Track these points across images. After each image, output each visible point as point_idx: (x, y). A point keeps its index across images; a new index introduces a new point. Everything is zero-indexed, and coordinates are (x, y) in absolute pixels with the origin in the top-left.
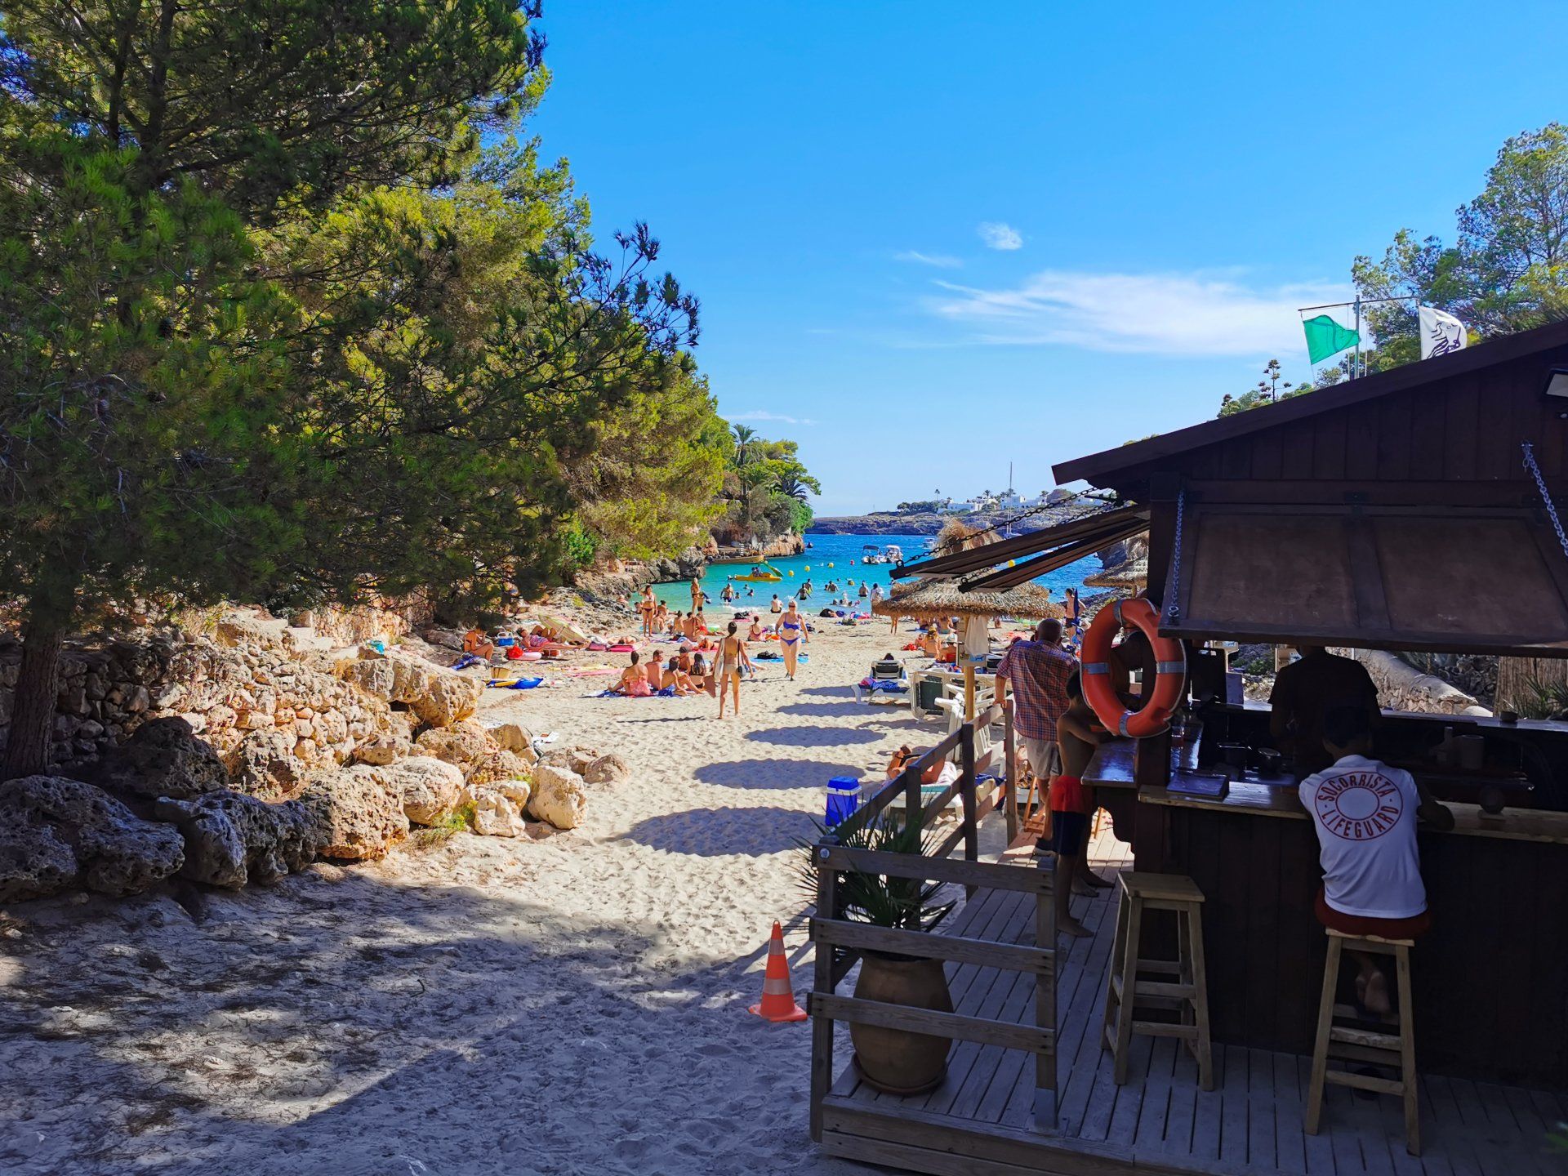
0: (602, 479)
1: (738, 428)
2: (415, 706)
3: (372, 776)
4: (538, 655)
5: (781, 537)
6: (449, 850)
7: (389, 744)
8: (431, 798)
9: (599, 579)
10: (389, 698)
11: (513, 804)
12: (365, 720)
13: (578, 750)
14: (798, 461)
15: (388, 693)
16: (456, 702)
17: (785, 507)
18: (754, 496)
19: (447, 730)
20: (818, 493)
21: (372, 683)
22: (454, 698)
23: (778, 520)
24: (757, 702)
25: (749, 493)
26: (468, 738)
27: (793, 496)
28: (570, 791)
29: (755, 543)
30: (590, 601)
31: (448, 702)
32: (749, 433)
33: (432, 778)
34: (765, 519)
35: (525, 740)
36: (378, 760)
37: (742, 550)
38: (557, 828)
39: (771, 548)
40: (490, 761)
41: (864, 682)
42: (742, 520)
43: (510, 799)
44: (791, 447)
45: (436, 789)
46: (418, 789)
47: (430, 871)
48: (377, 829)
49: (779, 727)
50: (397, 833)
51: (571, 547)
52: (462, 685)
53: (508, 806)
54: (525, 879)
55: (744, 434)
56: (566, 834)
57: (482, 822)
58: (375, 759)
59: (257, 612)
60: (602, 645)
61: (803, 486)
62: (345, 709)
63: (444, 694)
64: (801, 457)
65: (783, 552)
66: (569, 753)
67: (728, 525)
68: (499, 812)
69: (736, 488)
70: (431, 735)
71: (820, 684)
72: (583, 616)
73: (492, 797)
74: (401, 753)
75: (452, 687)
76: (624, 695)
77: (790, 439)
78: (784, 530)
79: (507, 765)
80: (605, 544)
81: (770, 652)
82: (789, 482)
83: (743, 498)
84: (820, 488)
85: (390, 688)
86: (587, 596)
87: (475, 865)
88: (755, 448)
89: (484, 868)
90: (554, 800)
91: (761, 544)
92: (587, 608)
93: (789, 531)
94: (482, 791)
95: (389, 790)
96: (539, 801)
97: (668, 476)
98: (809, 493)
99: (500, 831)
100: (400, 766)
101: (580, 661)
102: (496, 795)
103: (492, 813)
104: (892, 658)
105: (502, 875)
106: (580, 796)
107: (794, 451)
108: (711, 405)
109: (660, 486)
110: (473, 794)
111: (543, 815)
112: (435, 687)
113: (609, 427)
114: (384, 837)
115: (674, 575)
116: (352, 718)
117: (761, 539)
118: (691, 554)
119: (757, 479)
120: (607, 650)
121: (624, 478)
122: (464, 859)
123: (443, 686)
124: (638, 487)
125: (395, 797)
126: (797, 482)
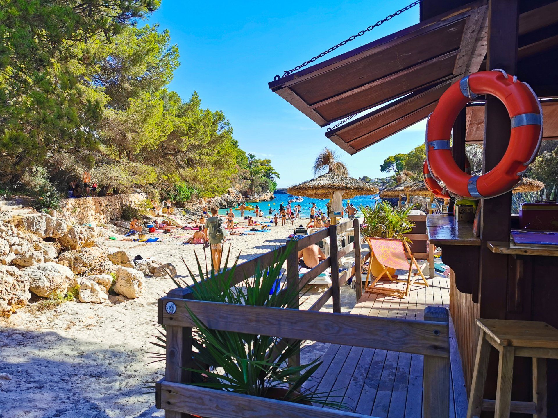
0: (188, 161)
1: (249, 155)
2: (60, 240)
3: (7, 271)
4: (162, 231)
5: (266, 194)
6: (55, 311)
7: (30, 256)
8: (47, 283)
9: (194, 206)
10: (43, 234)
11: (102, 287)
12: (22, 244)
13: (153, 262)
14: (271, 166)
15: (43, 233)
16: (83, 238)
17: (266, 182)
18: (256, 178)
19: (77, 251)
20: (279, 177)
21: (33, 227)
22: (81, 236)
23: (264, 188)
24: (246, 245)
25: (254, 178)
26: (86, 255)
27: (270, 179)
28: (134, 279)
29: (256, 196)
30: (189, 213)
31: (78, 237)
32: (254, 156)
33: (49, 273)
34: (260, 187)
35: (128, 258)
36: (24, 264)
37: (252, 198)
38: (127, 298)
39: (262, 198)
40: (98, 266)
41: (290, 236)
42: (251, 186)
43: (100, 284)
44: (269, 162)
45: (51, 279)
46: (40, 279)
47: (39, 323)
48: (4, 300)
49: (253, 254)
50: (20, 302)
51: (182, 193)
52: (88, 230)
53: (97, 287)
54: (95, 326)
55: (252, 157)
56: (132, 301)
57: (82, 296)
58: (22, 264)
59: (31, 210)
60: (189, 227)
61: (273, 175)
62: (7, 238)
63: (76, 234)
64: (272, 165)
65: (266, 199)
66: (148, 264)
67: (246, 189)
68: (93, 290)
69: (248, 176)
70: (67, 254)
71: (273, 239)
72: (184, 218)
73: (89, 283)
74: (39, 261)
75: (81, 231)
76: (191, 244)
77: (268, 159)
78: (266, 191)
79: (107, 268)
80: (195, 192)
81: (255, 228)
82: (269, 173)
83: (251, 180)
84: (279, 176)
85: (44, 229)
86: (188, 211)
87: (68, 319)
88: (256, 162)
89: (73, 320)
90: (125, 284)
91: (258, 196)
92: (187, 215)
93: (268, 191)
94: (84, 280)
95: (19, 279)
96: (118, 285)
97: (214, 159)
98: (275, 177)
99: (93, 300)
100: (35, 267)
101: (178, 232)
102: (92, 282)
103: (88, 292)
104: (302, 227)
105: (82, 324)
106: (139, 282)
107: (270, 163)
108: (231, 130)
109: (211, 163)
110: (79, 282)
111: (121, 292)
112: (71, 231)
113: (190, 139)
114: (9, 304)
115: (225, 206)
116: (12, 243)
117: (258, 194)
118: (232, 198)
119: (256, 172)
120: (191, 229)
121: (196, 160)
122: (63, 316)
123: (76, 230)
124: (202, 164)
125: (22, 282)
126: (271, 174)
